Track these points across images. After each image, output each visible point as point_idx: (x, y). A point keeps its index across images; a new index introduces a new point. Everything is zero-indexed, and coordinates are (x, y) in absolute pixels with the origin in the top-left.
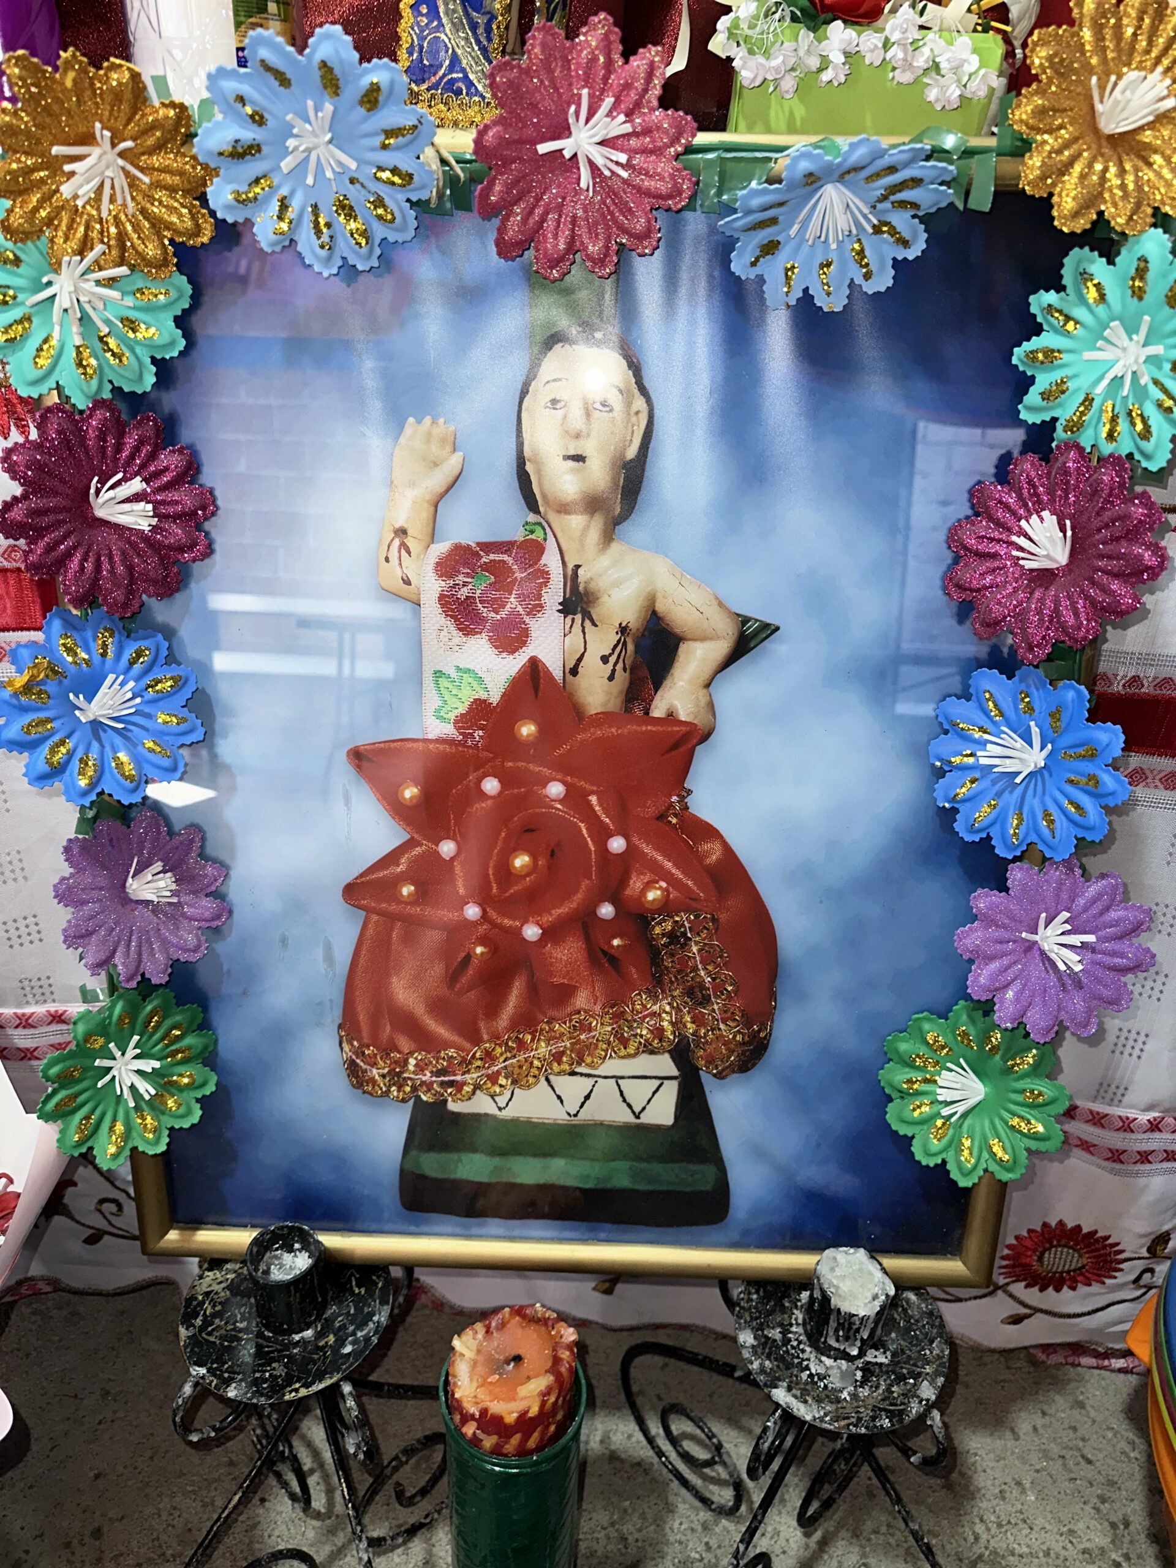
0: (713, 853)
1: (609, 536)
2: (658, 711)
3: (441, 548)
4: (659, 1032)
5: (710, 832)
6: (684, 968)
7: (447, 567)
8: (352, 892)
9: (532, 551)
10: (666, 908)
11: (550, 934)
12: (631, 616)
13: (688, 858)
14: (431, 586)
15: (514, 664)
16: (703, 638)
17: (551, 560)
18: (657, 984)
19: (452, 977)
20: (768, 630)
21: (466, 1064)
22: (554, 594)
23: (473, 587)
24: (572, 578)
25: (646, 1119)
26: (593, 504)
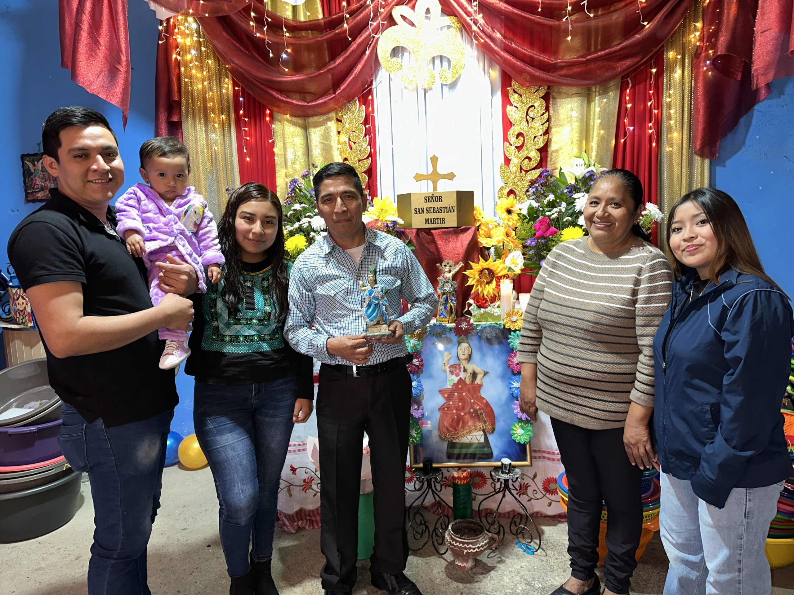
0: (485, 401)
1: (468, 363)
2: (476, 383)
3: (449, 365)
4: (480, 428)
5: (484, 398)
6: (483, 418)
7: (450, 367)
8: (439, 409)
9: (459, 365)
10: (480, 409)
11: (465, 414)
12: (472, 372)
13: (482, 403)
14: (448, 370)
15: (458, 378)
16: (480, 374)
17: (462, 366)
18: (479, 420)
19: (452, 421)
20: (487, 373)
21: (455, 434)
22: (462, 370)
23: (453, 369)
24: (464, 368)
25: (480, 441)
26: (466, 359)
